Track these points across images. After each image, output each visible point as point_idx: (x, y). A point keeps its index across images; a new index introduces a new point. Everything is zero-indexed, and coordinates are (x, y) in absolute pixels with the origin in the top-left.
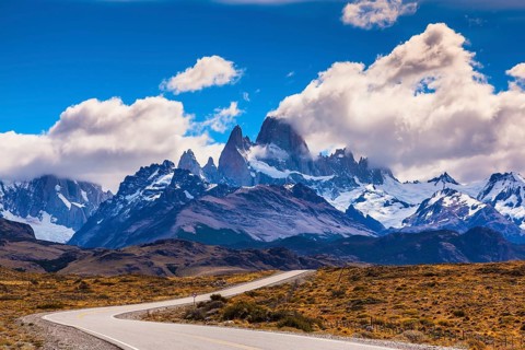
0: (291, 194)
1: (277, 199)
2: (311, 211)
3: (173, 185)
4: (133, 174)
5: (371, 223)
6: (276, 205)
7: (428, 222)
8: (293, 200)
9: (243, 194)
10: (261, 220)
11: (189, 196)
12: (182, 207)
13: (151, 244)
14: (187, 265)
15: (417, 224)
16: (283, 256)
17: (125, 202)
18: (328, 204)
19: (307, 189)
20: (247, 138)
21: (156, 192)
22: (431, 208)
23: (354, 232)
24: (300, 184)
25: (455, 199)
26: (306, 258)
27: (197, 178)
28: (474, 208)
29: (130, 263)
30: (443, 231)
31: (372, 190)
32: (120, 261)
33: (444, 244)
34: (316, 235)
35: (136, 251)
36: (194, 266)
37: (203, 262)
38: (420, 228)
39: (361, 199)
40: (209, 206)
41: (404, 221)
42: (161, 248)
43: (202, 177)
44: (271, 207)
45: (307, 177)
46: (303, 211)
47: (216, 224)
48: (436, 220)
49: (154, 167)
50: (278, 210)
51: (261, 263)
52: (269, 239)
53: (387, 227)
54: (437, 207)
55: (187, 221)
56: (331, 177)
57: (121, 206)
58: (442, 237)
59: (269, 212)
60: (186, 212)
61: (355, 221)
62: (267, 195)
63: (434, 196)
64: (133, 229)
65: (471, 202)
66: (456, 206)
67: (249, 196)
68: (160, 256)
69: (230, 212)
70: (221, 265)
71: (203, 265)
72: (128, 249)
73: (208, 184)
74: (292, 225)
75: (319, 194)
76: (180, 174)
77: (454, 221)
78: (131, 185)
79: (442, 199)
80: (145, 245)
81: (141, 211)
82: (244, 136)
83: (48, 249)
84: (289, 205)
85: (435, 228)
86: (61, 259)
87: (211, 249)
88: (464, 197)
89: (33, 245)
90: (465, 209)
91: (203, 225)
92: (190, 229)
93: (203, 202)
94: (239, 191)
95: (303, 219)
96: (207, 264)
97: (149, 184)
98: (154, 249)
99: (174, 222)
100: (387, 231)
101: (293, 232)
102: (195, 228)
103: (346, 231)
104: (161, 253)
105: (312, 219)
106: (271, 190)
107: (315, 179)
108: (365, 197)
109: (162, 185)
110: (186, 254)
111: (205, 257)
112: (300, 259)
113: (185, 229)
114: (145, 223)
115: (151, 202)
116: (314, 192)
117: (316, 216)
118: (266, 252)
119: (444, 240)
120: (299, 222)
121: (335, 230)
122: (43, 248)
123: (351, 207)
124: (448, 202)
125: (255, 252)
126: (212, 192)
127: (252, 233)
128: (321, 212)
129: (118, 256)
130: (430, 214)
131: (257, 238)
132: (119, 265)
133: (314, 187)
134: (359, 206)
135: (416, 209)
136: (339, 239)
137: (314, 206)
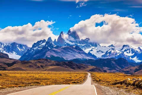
0: (74, 49)
1: (71, 50)
2: (79, 53)
3: (45, 45)
5: (94, 56)
6: (71, 51)
7: (108, 56)
8: (75, 50)
10: (67, 55)
11: (49, 48)
12: (47, 51)
13: (37, 60)
14: (46, 65)
16: (72, 64)
17: (34, 49)
18: (84, 51)
19: (78, 47)
21: (41, 47)
23: (90, 58)
24: (77, 46)
26: (78, 64)
27: (52, 44)
28: (119, 53)
29: (31, 64)
30: (112, 58)
31: (94, 48)
32: (28, 64)
34: (80, 59)
35: (33, 62)
36: (48, 66)
38: (106, 58)
39: (92, 50)
40: (54, 51)
41: (102, 56)
42: (39, 61)
43: (53, 44)
44: (69, 52)
45: (79, 45)
46: (77, 53)
47: (56, 55)
48: (110, 56)
49: (41, 41)
50: (71, 52)
51: (65, 65)
52: (69, 60)
53: (98, 57)
54: (110, 53)
55: (48, 54)
56: (85, 45)
57: (33, 50)
59: (69, 53)
60: (48, 52)
61: (90, 56)
62: (69, 49)
63: (109, 50)
64: (35, 56)
65: (118, 52)
66: (115, 53)
67: (64, 49)
68: (39, 63)
69: (59, 52)
70: (55, 66)
71: (50, 66)
72: (31, 61)
74: (74, 56)
75: (81, 49)
76: (47, 43)
77: (114, 56)
78: (35, 45)
79: (111, 51)
80: (35, 60)
81: (37, 52)
83: (11, 60)
84: (74, 51)
85: (109, 58)
86: (12, 63)
87: (53, 61)
88: (117, 51)
89: (7, 59)
90: (117, 54)
91: (52, 56)
92: (49, 57)
93: (53, 50)
94: (62, 47)
95: (77, 55)
96: (51, 65)
97: (40, 45)
98: (38, 61)
99: (45, 55)
101: (75, 58)
102: (50, 56)
103: (88, 58)
104: (39, 62)
105: (80, 55)
106: (70, 47)
107: (81, 45)
109: (43, 45)
110: (46, 63)
111: (51, 63)
112: (76, 65)
113: (48, 57)
114: (38, 55)
115: (40, 50)
117: (81, 54)
118: (67, 63)
119: (112, 61)
120: (76, 55)
121: (85, 58)
122: (9, 60)
123: (89, 52)
124: (113, 51)
125: (64, 62)
126: (55, 48)
127: (64, 58)
128: (82, 53)
130: (108, 54)
131: (66, 59)
132: (27, 65)
133: (80, 47)
134: (91, 52)
135: (105, 53)
136: (86, 60)
137: (80, 52)
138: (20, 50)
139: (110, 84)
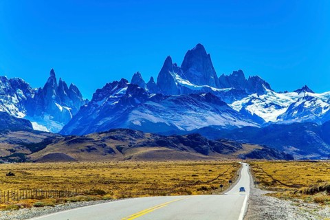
0: (204, 100)
1: (195, 103)
2: (217, 111)
3: (127, 94)
4: (101, 88)
5: (256, 118)
6: (194, 107)
7: (294, 118)
8: (205, 104)
9: (172, 100)
10: (184, 117)
11: (137, 101)
12: (133, 109)
13: (106, 132)
14: (130, 146)
15: (287, 119)
16: (198, 140)
17: (97, 106)
18: (228, 107)
19: (214, 97)
20: (175, 64)
21: (116, 99)
22: (296, 108)
23: (245, 124)
24: (210, 94)
25: (312, 102)
26: (213, 141)
27: (142, 90)
28: (325, 108)
29: (90, 144)
30: (306, 123)
31: (257, 97)
32: (83, 144)
33: (308, 131)
34: (220, 127)
35: (95, 137)
36: (134, 147)
37: (141, 144)
38: (289, 122)
39: (250, 103)
40: (150, 107)
41: (279, 117)
42: (113, 134)
43: (146, 90)
44: (191, 108)
45: (214, 89)
46: (212, 111)
47: (154, 119)
48: (300, 116)
49: (115, 83)
50: (195, 111)
51: (182, 145)
52: (189, 129)
53: (267, 121)
54: (301, 108)
55: (136, 118)
56: (230, 89)
57: (94, 108)
58: (306, 127)
59: (189, 112)
60: (135, 112)
61: (246, 117)
62: (188, 100)
63: (298, 101)
64: (101, 123)
65: (323, 105)
66: (313, 107)
67: (176, 101)
68: (112, 140)
69: (164, 111)
70: (153, 146)
71: (142, 146)
72: (91, 136)
73: (150, 94)
74: (204, 120)
75: (222, 100)
76: (132, 87)
77: (312, 117)
78: (100, 95)
79: (304, 102)
80: (102, 133)
81: (106, 112)
82: (173, 63)
83: (38, 136)
84: (202, 107)
85: (299, 121)
86: (42, 143)
87: (148, 135)
88: (319, 101)
90: (319, 109)
91: (146, 120)
92: (138, 123)
93: (146, 105)
94: (170, 98)
95: (211, 116)
96: (144, 145)
97: (112, 94)
98: (108, 135)
99: (127, 118)
100: (267, 123)
101: (205, 124)
102: (141, 122)
103: (240, 123)
104: (113, 138)
105: (217, 116)
106: (190, 97)
107: (219, 90)
108: (253, 101)
109: (120, 95)
110: (130, 139)
111: (143, 140)
112: (210, 142)
113: (134, 123)
114: (109, 119)
115: (112, 106)
116: (218, 98)
117: (220, 114)
118: (185, 137)
119: (307, 129)
120: (207, 118)
121: (232, 123)
123: (243, 109)
124: (308, 104)
125: (178, 137)
126: (153, 99)
127: (178, 125)
128: (223, 112)
129: (81, 140)
130: (296, 112)
131: (181, 129)
132: (82, 146)
133: (218, 96)
134: (248, 108)
135: (285, 110)
136: (235, 129)
137: (219, 108)
138: (61, 108)
139: (301, 192)
